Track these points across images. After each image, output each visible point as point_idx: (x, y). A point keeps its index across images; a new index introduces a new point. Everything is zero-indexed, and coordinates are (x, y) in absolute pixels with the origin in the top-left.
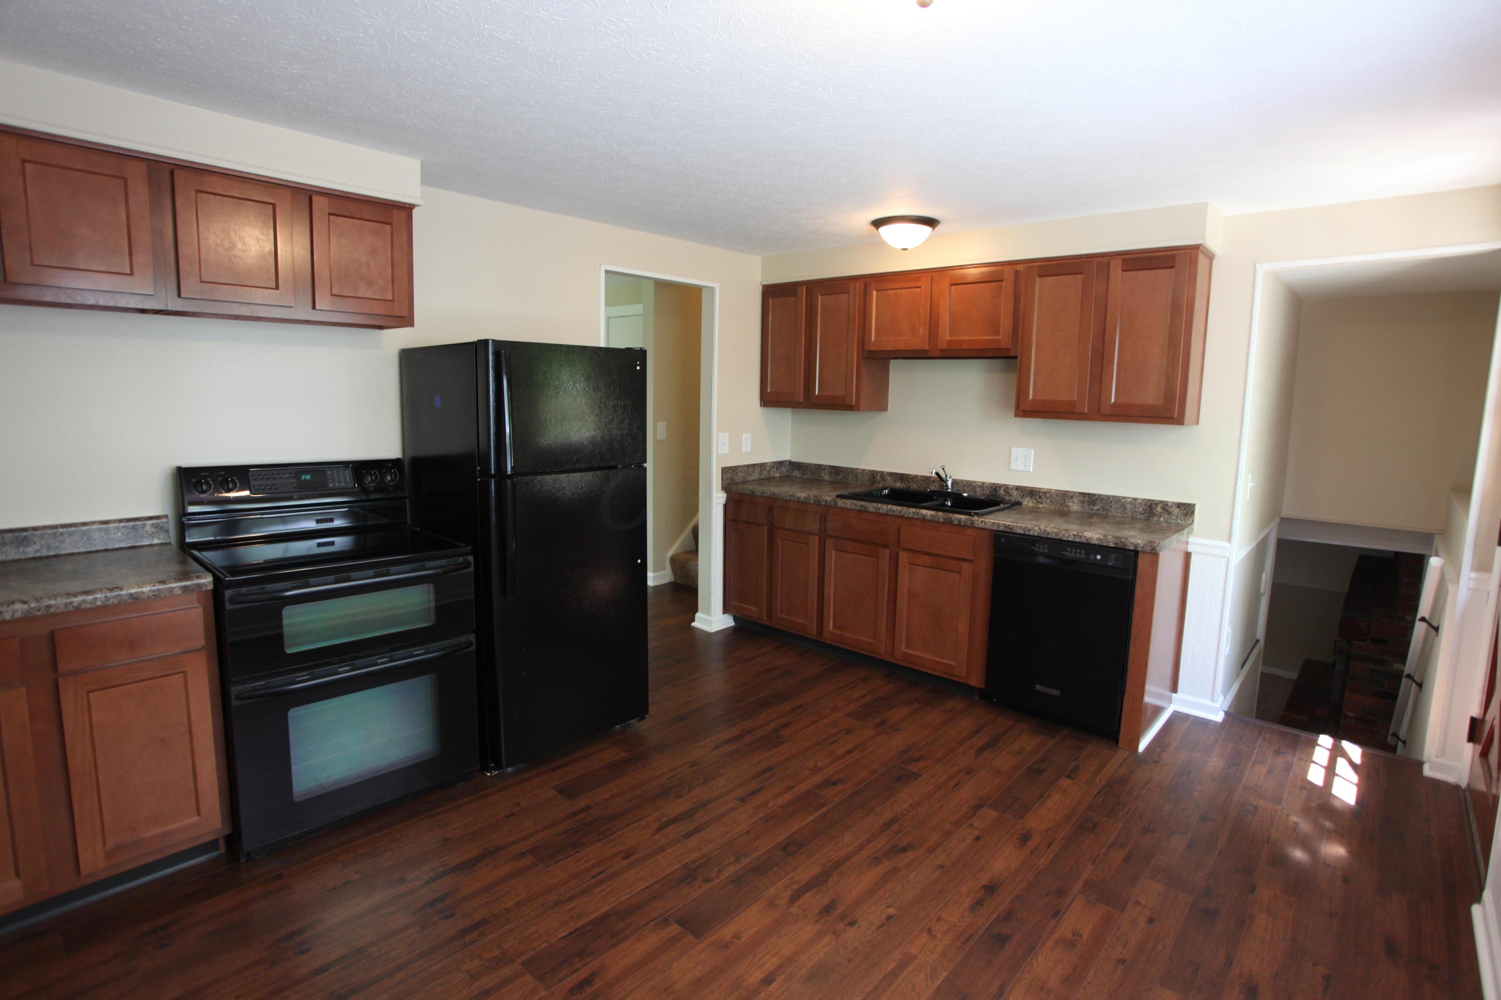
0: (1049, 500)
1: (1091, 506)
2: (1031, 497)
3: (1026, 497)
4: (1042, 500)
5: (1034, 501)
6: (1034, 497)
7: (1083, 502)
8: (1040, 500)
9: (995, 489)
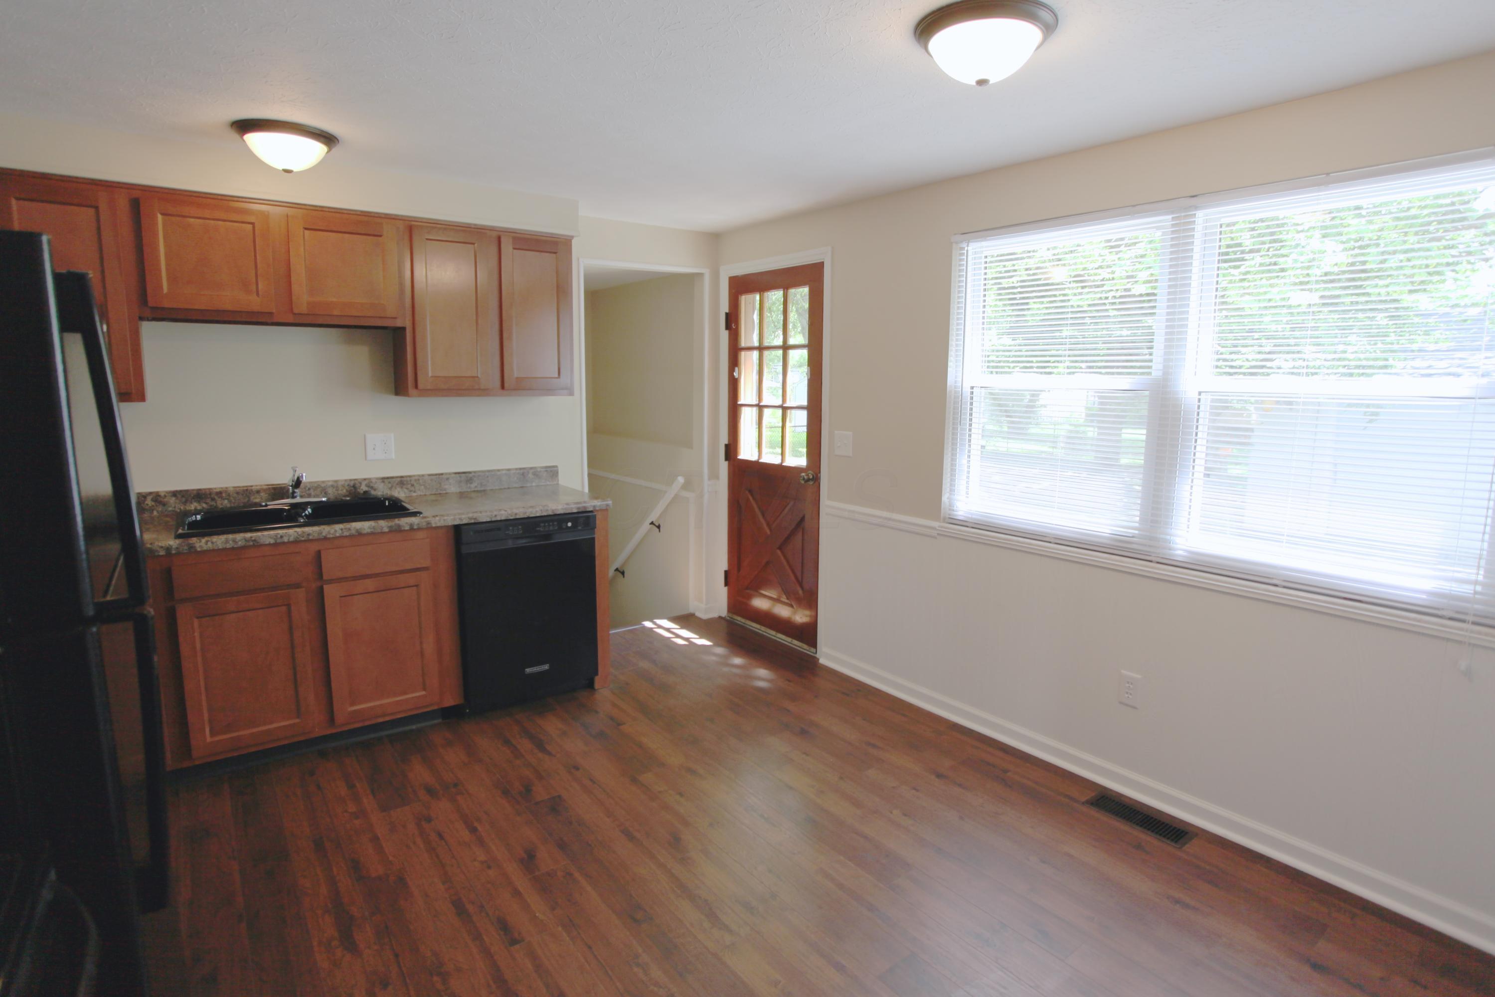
0: (423, 487)
1: (469, 485)
2: (402, 487)
3: (396, 488)
4: (415, 488)
5: (406, 490)
6: (405, 486)
7: (460, 482)
8: (412, 488)
9: (354, 486)
